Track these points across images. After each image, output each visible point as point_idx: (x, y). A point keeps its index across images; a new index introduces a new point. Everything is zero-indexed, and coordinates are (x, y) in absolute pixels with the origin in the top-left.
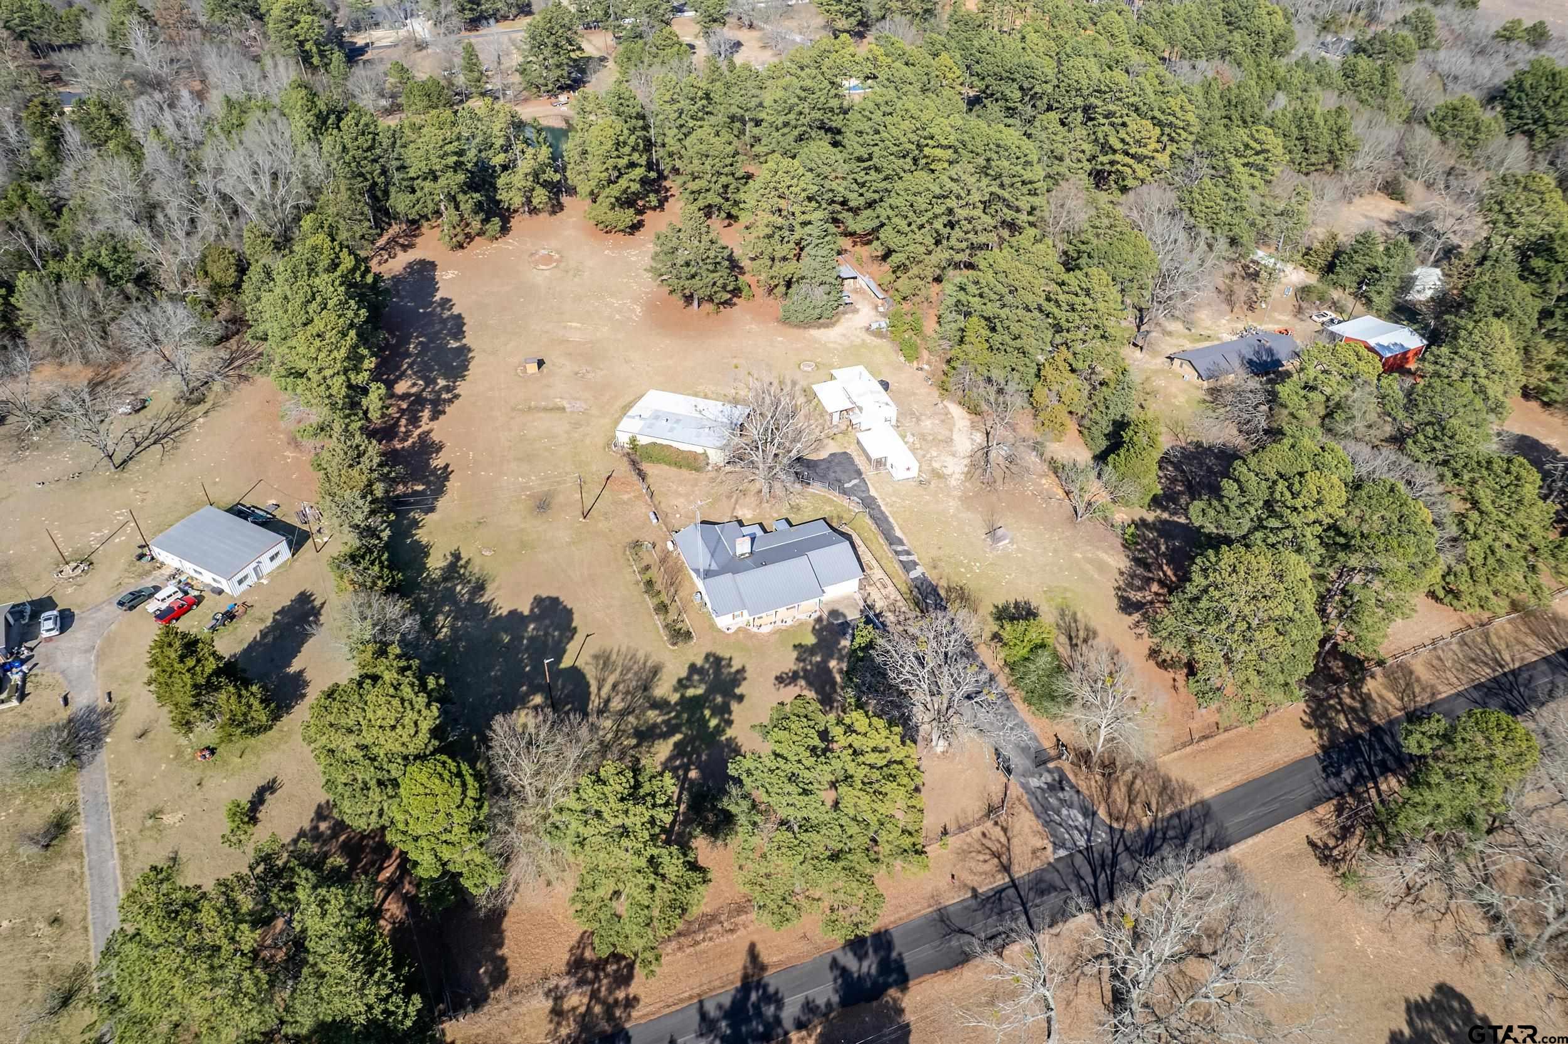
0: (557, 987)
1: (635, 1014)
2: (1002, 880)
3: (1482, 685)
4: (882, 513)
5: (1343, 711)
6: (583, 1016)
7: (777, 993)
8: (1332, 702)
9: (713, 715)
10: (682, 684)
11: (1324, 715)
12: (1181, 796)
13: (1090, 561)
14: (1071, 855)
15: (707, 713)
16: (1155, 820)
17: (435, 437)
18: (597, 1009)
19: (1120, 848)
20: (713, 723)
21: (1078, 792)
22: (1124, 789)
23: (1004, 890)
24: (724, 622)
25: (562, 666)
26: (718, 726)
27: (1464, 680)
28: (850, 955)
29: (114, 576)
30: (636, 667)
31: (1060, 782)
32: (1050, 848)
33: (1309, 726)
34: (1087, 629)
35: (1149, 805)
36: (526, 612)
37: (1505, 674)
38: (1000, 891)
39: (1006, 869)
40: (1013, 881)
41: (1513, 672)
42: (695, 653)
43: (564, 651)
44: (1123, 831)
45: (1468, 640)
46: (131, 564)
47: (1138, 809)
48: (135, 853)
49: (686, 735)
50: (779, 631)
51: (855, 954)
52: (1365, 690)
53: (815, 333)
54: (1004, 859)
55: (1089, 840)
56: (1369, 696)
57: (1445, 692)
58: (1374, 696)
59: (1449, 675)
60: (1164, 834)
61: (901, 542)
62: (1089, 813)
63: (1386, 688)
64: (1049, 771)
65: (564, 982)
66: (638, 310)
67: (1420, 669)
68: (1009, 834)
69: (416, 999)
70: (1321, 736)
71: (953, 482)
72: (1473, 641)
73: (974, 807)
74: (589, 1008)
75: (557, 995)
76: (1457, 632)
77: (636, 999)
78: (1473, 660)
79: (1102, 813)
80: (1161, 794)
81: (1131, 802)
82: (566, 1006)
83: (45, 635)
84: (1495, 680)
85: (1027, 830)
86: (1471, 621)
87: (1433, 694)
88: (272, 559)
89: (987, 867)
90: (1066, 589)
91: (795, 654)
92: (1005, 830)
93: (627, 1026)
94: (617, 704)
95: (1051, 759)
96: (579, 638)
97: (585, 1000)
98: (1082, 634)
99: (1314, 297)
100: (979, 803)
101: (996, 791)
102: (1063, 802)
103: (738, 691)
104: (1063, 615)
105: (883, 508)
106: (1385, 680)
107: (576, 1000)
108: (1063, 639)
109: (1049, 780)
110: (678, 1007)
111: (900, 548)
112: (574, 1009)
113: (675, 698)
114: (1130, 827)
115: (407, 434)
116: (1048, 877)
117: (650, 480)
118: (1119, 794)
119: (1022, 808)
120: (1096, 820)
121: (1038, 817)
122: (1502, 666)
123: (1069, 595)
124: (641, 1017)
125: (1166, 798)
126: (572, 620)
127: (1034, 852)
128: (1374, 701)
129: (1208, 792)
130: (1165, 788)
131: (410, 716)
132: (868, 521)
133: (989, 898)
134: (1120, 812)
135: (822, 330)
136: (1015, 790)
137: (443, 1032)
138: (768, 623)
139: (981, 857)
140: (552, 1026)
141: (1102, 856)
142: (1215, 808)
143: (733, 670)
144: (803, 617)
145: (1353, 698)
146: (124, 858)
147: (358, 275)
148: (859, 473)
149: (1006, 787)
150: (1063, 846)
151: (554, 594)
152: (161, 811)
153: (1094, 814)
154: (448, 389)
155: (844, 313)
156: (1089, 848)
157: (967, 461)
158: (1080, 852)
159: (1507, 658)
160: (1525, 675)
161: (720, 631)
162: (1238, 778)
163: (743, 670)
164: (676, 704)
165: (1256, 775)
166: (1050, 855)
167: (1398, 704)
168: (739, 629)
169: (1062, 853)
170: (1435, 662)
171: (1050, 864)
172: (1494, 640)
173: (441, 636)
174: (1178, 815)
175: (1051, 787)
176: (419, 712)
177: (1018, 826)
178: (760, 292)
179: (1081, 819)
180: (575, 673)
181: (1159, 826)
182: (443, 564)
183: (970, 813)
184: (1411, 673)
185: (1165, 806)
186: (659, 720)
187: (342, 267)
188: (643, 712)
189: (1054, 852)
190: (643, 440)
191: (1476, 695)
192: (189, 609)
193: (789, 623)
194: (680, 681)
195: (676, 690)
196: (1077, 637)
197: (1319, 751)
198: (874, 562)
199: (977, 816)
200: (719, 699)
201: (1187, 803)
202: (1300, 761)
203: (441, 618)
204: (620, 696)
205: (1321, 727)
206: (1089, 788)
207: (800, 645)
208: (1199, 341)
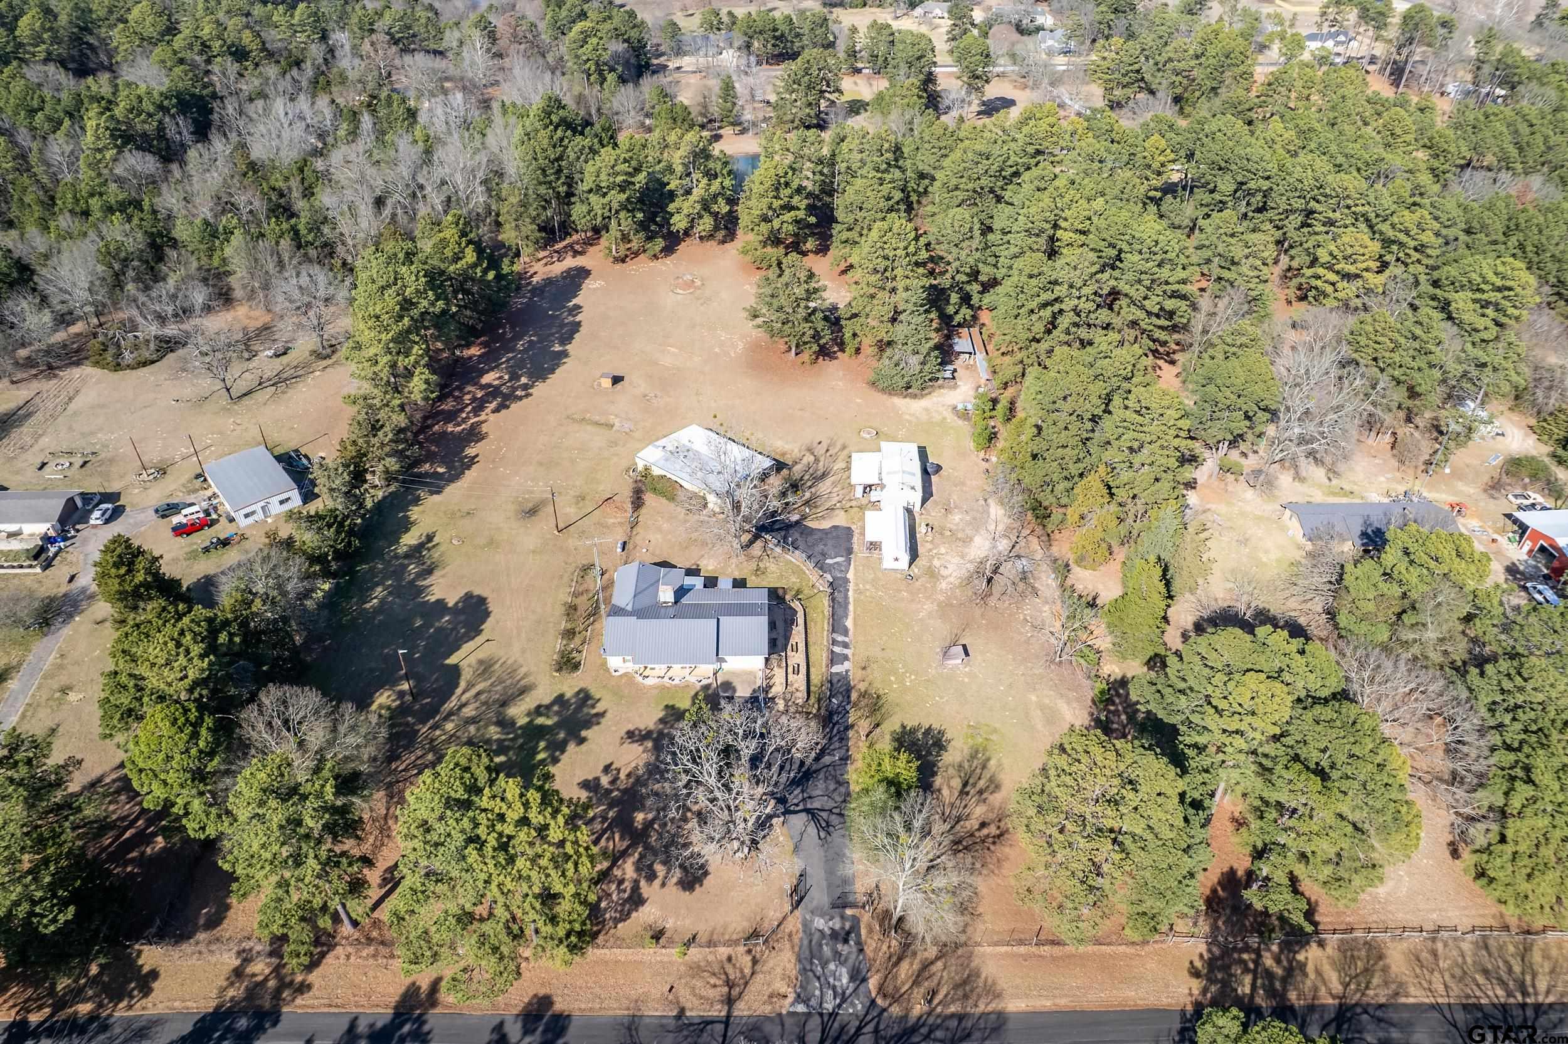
0: (251, 950)
1: (299, 1001)
2: (718, 1011)
3: (1478, 1007)
4: (846, 597)
5: (1255, 972)
6: (258, 984)
7: (429, 1033)
8: (1245, 956)
9: (545, 749)
10: (539, 710)
11: (1226, 968)
12: (979, 997)
13: (1042, 707)
14: (809, 1014)
15: (542, 744)
16: (929, 1014)
17: (484, 428)
18: (272, 983)
19: (870, 1028)
20: (541, 756)
21: (861, 950)
22: (916, 966)
23: (712, 1022)
24: (615, 662)
25: (448, 662)
26: (544, 760)
27: (1456, 990)
28: (519, 1025)
29: (173, 487)
30: (508, 682)
31: (848, 933)
32: (791, 997)
33: (1195, 973)
34: (991, 780)
35: (934, 993)
36: (450, 605)
37: (1523, 1006)
38: (707, 1022)
39: (730, 1001)
40: (728, 1017)
41: (1538, 1008)
42: (569, 686)
43: (458, 648)
44: (884, 1010)
45: (1492, 943)
46: (190, 481)
47: (919, 993)
48: (33, 716)
49: (509, 759)
50: (663, 688)
51: (524, 1026)
52: (1301, 957)
53: (899, 402)
54: (735, 992)
55: (839, 1006)
56: (1302, 966)
57: (1416, 996)
58: (1310, 968)
59: (1436, 978)
60: (931, 1032)
61: (846, 632)
62: (858, 977)
63: (1333, 963)
64: (843, 917)
65: (259, 948)
66: (741, 345)
67: (1397, 958)
68: (758, 968)
69: (71, 909)
70: (1205, 991)
71: (943, 585)
72: (1501, 948)
73: (738, 925)
74: (266, 979)
75: (246, 957)
76: (1483, 928)
77: (309, 987)
78: (1485, 972)
79: (873, 983)
80: (956, 987)
81: (916, 983)
82: (249, 970)
83: (92, 522)
84: (1504, 1008)
85: (779, 970)
86: (1513, 922)
87: (1397, 994)
88: (282, 502)
89: (712, 993)
90: (995, 731)
91: (661, 714)
92: (755, 961)
93: (285, 1010)
94: (468, 712)
95: (853, 905)
96: (479, 640)
97: (267, 971)
98: (982, 784)
99: (1524, 472)
100: (746, 924)
101: (773, 915)
102: (837, 955)
103: (584, 733)
104: (973, 756)
105: (850, 594)
106: (1336, 955)
107: (260, 968)
108: (957, 783)
109: (837, 926)
110: (336, 1010)
111: (840, 638)
112: (254, 975)
113: (522, 721)
114: (895, 1010)
115: (464, 421)
116: (768, 1028)
117: (643, 511)
118: (906, 970)
119: (788, 945)
120: (862, 988)
121: (799, 960)
122: (1525, 994)
123: (994, 737)
124: (300, 1007)
125: (960, 993)
126: (483, 622)
127: (771, 996)
128: (1306, 975)
129: (1014, 1005)
130: (966, 985)
131: (182, 660)
132: (826, 602)
133: (691, 1024)
134: (897, 989)
135: (908, 400)
136: (794, 924)
137: (140, 952)
138: (656, 675)
139: (713, 981)
140: (225, 984)
141: (843, 1028)
142: (1010, 1025)
143: (594, 711)
144: (692, 679)
145: (1278, 961)
146: (23, 716)
147: (478, 270)
148: (850, 551)
149: (784, 918)
150: (806, 1002)
151: (484, 595)
152: (70, 688)
153: (864, 980)
154: (525, 387)
155: (940, 387)
156: (833, 1015)
157: (971, 567)
158: (821, 1015)
159: (1542, 985)
160: (1554, 1016)
161: (607, 670)
162: (1063, 1003)
163: (602, 715)
164: (520, 727)
165: (1087, 1007)
166: (786, 1006)
167: (1337, 988)
168: (626, 674)
169: (801, 1008)
170: (1425, 955)
171: (780, 1015)
172: (1536, 957)
173: (368, 606)
174: (961, 1017)
175: (834, 935)
176: (191, 660)
177: (771, 964)
178: (868, 350)
179: (845, 981)
180: (455, 672)
181: (931, 1020)
182: (414, 542)
183: (730, 929)
184: (1381, 957)
185: (953, 1001)
186: (495, 737)
187: (463, 262)
188: (486, 726)
189: (792, 1004)
190: (656, 471)
191: (1460, 1016)
192: (201, 528)
193: (677, 682)
194: (539, 707)
195: (529, 714)
196: (974, 785)
197: (1189, 1008)
198: (801, 647)
199: (735, 937)
200: (562, 735)
201: (981, 1008)
202: (1158, 1010)
203: (380, 589)
204: (477, 704)
205: (1211, 980)
206: (877, 950)
207: (673, 707)
208: (1334, 494)
